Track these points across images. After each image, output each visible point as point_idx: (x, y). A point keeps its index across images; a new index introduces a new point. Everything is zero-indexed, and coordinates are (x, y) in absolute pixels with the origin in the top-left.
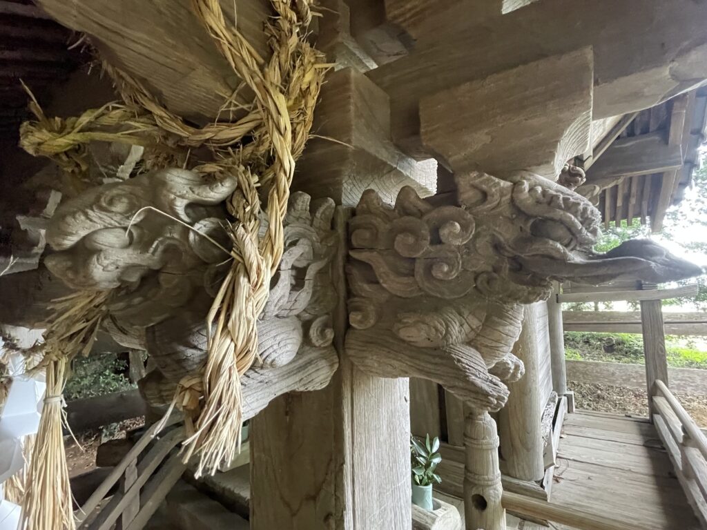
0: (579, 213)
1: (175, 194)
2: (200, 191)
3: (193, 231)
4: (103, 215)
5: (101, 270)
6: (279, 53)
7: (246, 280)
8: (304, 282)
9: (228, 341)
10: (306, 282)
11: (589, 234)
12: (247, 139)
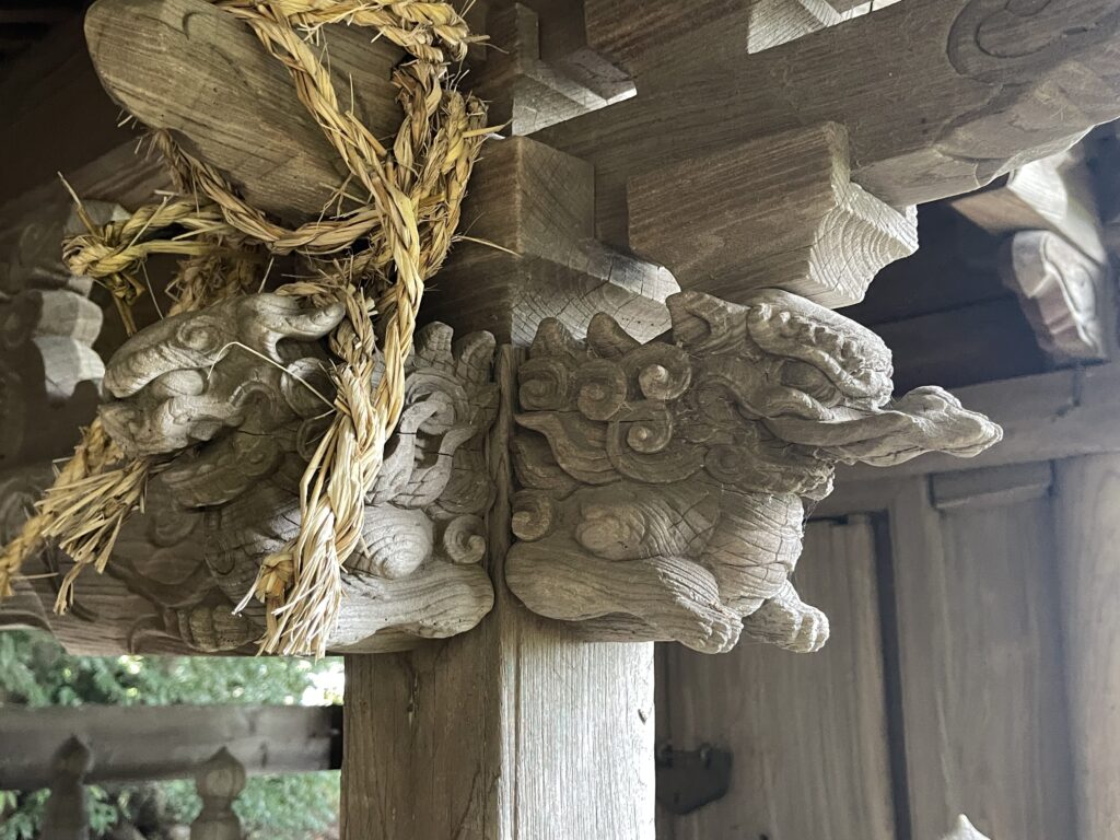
0: (838, 349)
1: (268, 326)
2: (299, 322)
3: (287, 373)
4: (179, 352)
5: (171, 422)
6: (411, 121)
7: (352, 436)
8: (437, 457)
9: (327, 509)
10: (441, 458)
11: (856, 382)
12: (360, 244)
